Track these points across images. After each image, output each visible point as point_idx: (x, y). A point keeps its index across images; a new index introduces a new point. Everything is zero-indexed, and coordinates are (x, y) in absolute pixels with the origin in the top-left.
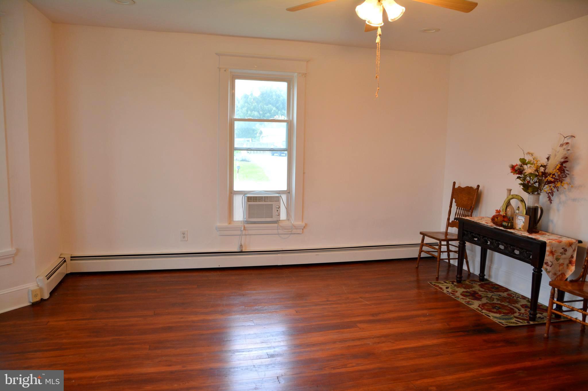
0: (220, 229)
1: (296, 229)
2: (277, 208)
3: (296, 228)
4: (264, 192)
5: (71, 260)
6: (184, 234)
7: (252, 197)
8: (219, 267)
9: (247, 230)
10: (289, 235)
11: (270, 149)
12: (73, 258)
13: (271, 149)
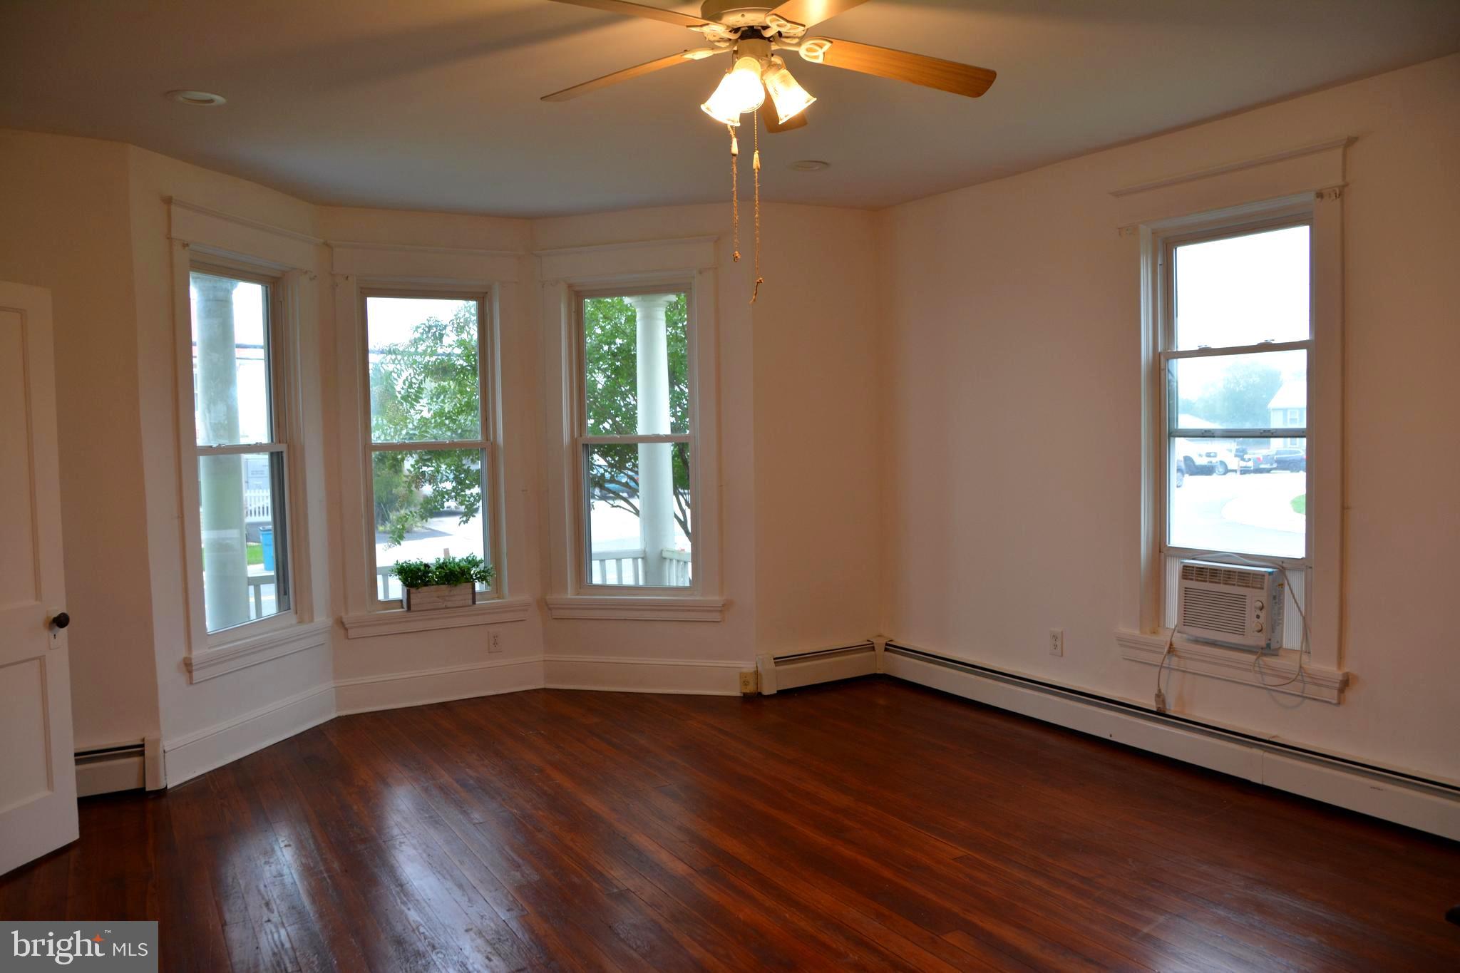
0: (1124, 641)
1: (1316, 684)
2: (1256, 608)
3: (1316, 681)
4: (1234, 555)
5: (886, 650)
6: (1055, 637)
7: (1193, 567)
8: (1110, 738)
9: (1184, 658)
10: (1301, 699)
11: (1261, 433)
12: (890, 647)
13: (1265, 431)
